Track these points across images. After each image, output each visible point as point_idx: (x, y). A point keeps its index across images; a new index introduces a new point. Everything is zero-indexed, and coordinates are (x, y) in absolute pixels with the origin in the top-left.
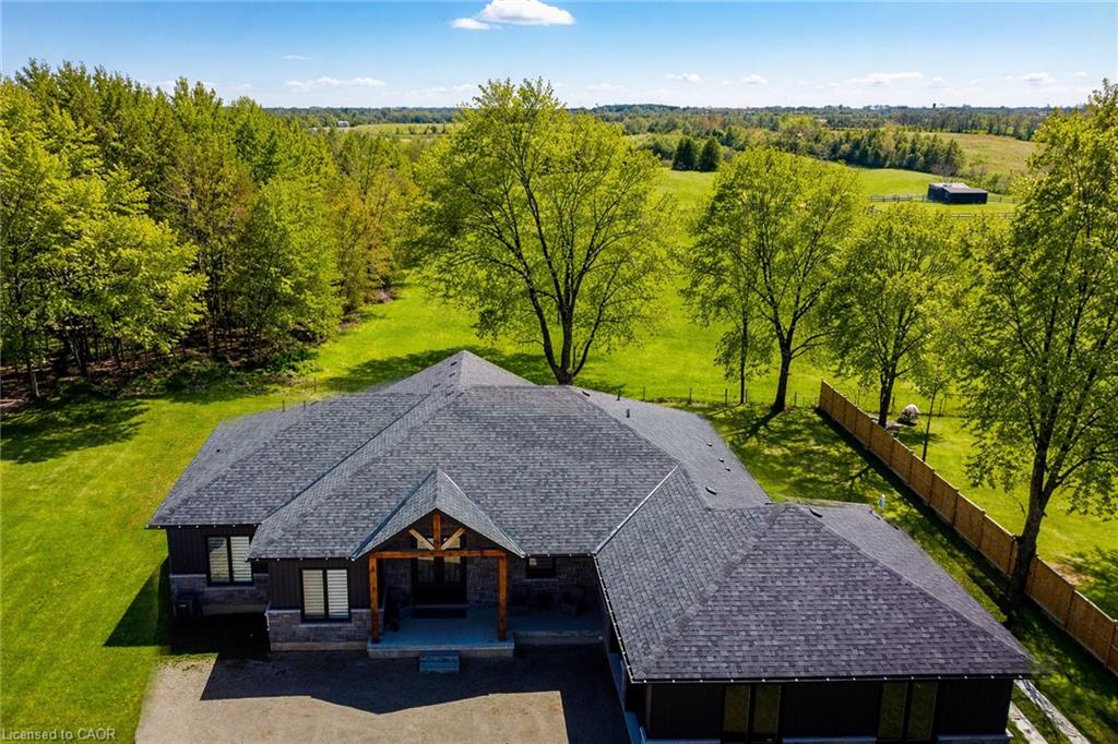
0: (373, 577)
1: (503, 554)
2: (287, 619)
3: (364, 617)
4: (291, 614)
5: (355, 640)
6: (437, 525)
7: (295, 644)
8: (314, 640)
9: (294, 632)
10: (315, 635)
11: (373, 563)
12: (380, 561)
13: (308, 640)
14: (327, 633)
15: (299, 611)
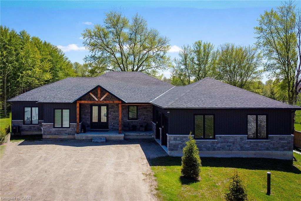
0: (78, 109)
1: (120, 102)
2: (49, 127)
3: (74, 126)
4: (50, 124)
5: (71, 135)
6: (99, 92)
7: (51, 136)
8: (57, 135)
9: (51, 131)
10: (58, 133)
11: (78, 105)
12: (80, 104)
13: (55, 134)
14: (61, 132)
15: (53, 123)
